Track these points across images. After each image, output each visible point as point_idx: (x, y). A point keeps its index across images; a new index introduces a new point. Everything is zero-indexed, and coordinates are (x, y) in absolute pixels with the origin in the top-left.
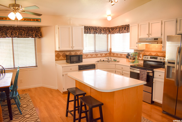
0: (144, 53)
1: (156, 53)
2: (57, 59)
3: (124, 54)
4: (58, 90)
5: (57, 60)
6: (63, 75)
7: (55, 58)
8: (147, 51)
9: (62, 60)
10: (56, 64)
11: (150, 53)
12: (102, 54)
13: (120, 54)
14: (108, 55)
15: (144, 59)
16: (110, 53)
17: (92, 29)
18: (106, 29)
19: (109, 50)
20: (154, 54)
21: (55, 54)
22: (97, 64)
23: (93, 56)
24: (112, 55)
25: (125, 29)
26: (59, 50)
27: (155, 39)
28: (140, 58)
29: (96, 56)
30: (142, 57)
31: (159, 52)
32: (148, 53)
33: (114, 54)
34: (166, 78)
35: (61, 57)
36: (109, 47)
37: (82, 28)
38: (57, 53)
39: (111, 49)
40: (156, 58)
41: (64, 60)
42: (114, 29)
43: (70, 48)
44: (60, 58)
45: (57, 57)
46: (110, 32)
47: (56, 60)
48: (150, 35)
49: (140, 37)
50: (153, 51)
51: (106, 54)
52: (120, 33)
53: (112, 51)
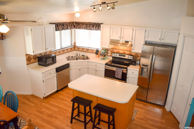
0: (113, 50)
1: (123, 51)
2: (28, 62)
3: (91, 49)
4: (32, 95)
5: (29, 64)
6: (43, 81)
7: (27, 62)
8: (115, 49)
9: (33, 63)
10: (28, 69)
11: (118, 51)
12: (68, 49)
13: (86, 49)
14: (73, 49)
15: (113, 56)
16: (75, 47)
17: (60, 25)
18: (71, 24)
19: (73, 44)
20: (121, 52)
21: (26, 58)
22: (70, 62)
23: (61, 53)
24: (76, 49)
25: (93, 27)
26: (33, 54)
27: (126, 42)
28: (109, 55)
29: (63, 52)
30: (110, 53)
31: (126, 50)
32: (116, 51)
33: (79, 48)
34: (140, 76)
35: (33, 60)
36: (73, 42)
37: (54, 27)
38: (28, 57)
39: (75, 43)
40: (125, 56)
41: (34, 62)
42: (79, 24)
43: (43, 50)
44: (31, 61)
45: (28, 61)
46: (75, 27)
47: (27, 65)
48: (122, 38)
49: (111, 38)
50: (120, 50)
51: (71, 49)
52: (87, 29)
53: (77, 45)
